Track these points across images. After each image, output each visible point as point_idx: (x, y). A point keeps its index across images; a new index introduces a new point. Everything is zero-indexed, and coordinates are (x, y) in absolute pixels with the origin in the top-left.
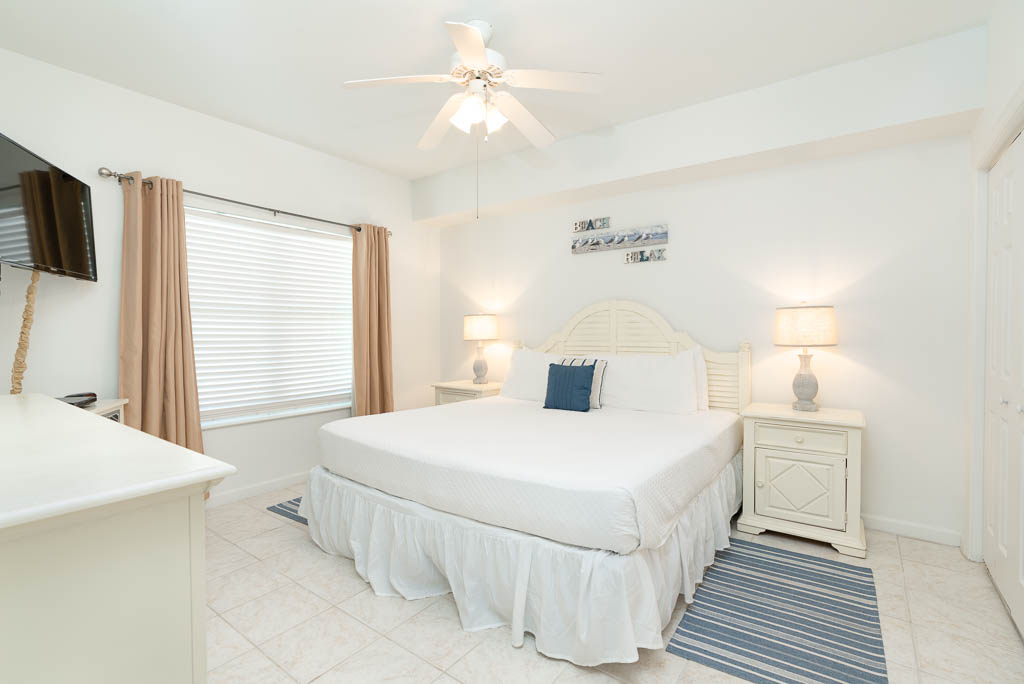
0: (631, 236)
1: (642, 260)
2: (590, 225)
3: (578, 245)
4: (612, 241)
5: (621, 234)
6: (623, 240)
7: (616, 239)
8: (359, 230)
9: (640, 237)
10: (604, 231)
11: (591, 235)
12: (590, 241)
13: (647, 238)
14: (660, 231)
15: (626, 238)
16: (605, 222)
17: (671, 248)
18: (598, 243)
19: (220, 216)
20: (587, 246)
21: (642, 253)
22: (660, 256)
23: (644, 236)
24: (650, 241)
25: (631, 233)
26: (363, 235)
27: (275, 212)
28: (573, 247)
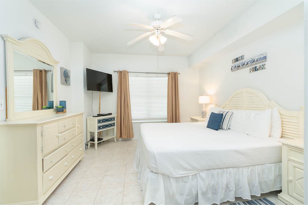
0: (251, 61)
1: (256, 70)
2: (237, 60)
3: (233, 68)
4: (244, 64)
5: (247, 61)
6: (248, 63)
7: (245, 63)
8: (169, 74)
9: (254, 61)
10: (241, 61)
11: (237, 63)
12: (237, 66)
13: (257, 61)
14: (262, 56)
15: (249, 62)
16: (242, 58)
17: (268, 63)
18: (239, 66)
19: (136, 76)
20: (235, 68)
21: (255, 67)
22: (263, 68)
23: (256, 60)
24: (258, 62)
25: (251, 60)
26: (170, 75)
27: (147, 73)
28: (232, 69)
